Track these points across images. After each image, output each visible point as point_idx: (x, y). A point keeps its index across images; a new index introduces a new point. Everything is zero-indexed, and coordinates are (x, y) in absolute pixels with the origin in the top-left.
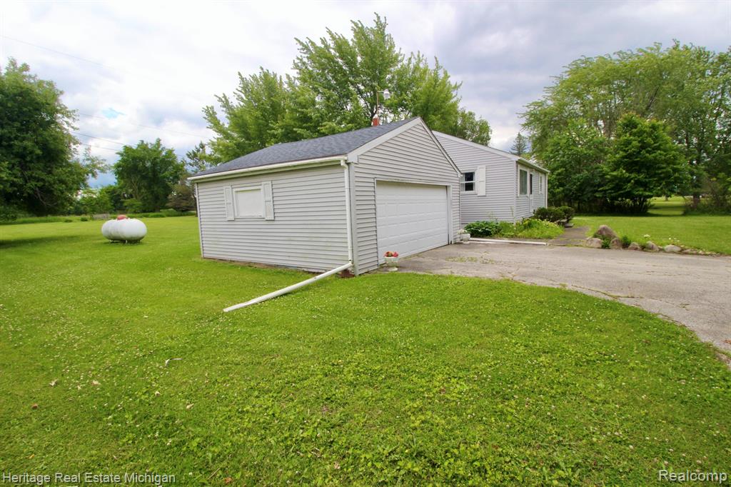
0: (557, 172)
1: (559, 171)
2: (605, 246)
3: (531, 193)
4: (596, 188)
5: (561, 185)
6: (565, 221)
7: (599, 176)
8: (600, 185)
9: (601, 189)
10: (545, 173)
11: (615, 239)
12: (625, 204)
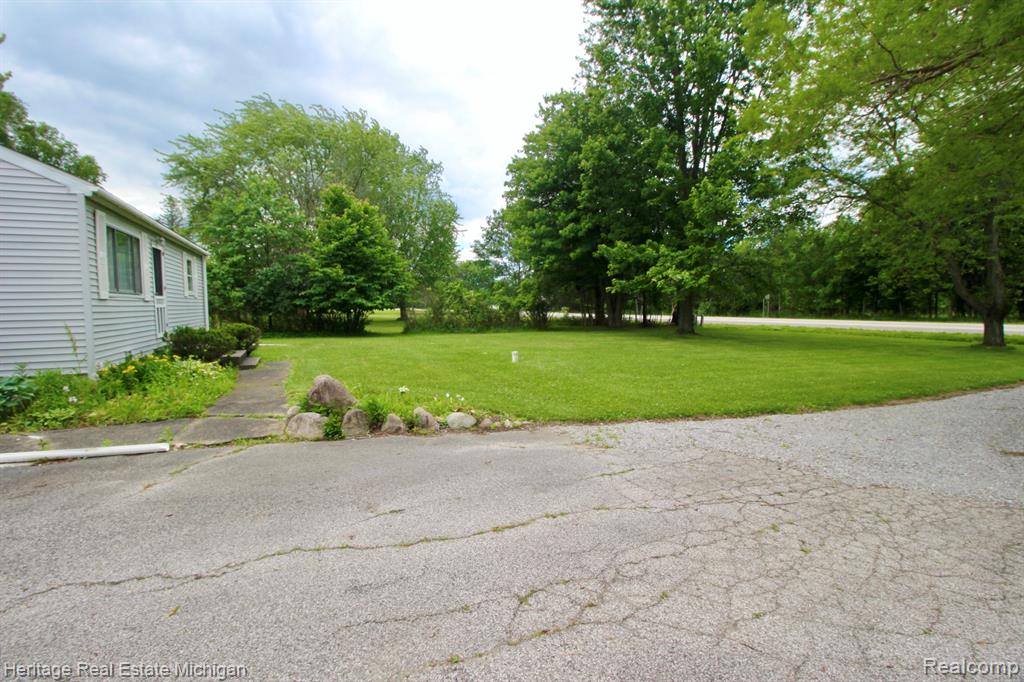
0: (230, 260)
1: (236, 258)
2: (333, 434)
3: (159, 290)
4: (296, 293)
5: (239, 284)
6: (240, 354)
7: (299, 274)
8: (300, 288)
9: (303, 293)
10: (200, 256)
11: (353, 410)
12: (335, 318)
